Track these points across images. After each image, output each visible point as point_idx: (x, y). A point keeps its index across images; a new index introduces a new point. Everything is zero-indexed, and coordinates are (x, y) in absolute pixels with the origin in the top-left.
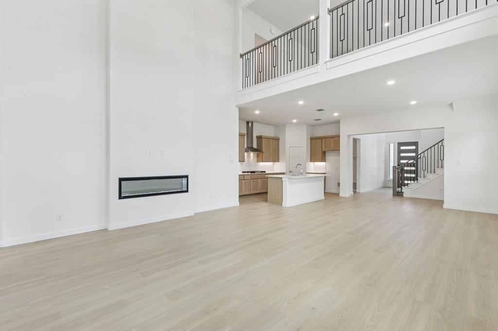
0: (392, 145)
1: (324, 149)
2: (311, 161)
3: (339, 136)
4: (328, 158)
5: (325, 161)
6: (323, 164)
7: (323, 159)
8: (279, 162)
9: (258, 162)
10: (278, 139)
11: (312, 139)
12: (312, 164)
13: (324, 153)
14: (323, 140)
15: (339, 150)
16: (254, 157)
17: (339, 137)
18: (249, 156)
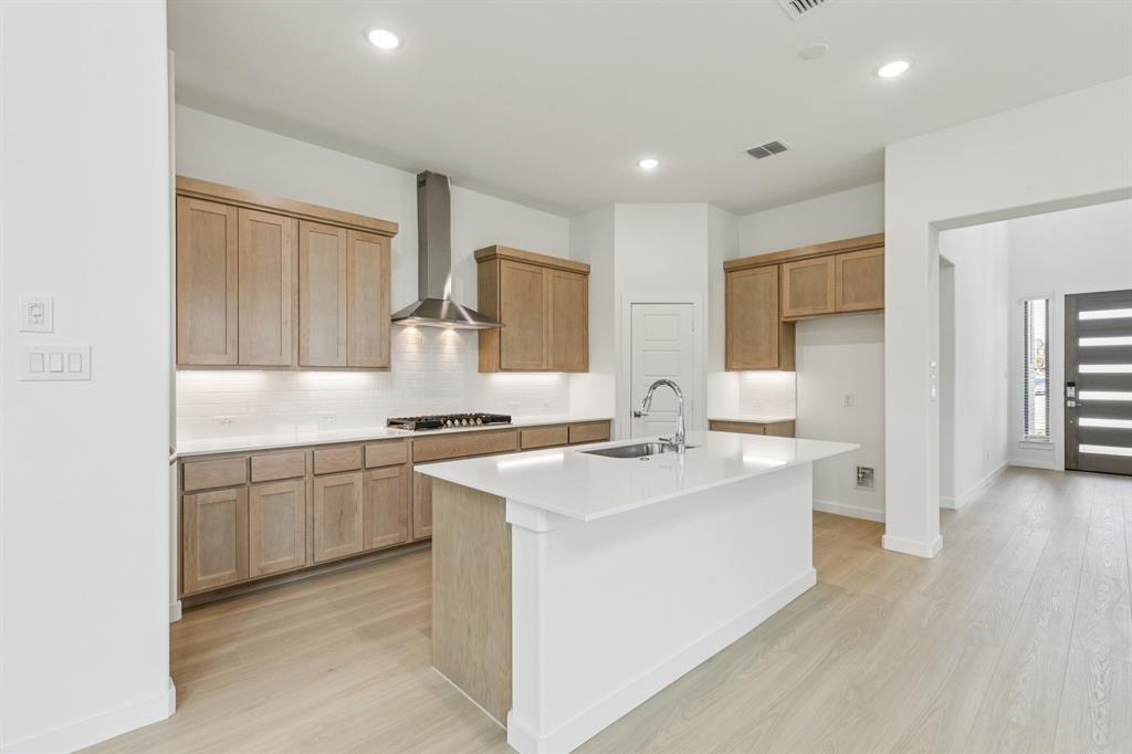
0: (1038, 307)
1: (788, 312)
2: (728, 368)
3: (876, 243)
4: (805, 351)
5: (792, 367)
6: (780, 379)
7: (785, 358)
8: (585, 368)
9: (482, 369)
10: (584, 273)
11: (731, 269)
12: (733, 377)
13: (790, 327)
14: (786, 268)
15: (881, 310)
16: (460, 349)
17: (882, 245)
18: (430, 346)
